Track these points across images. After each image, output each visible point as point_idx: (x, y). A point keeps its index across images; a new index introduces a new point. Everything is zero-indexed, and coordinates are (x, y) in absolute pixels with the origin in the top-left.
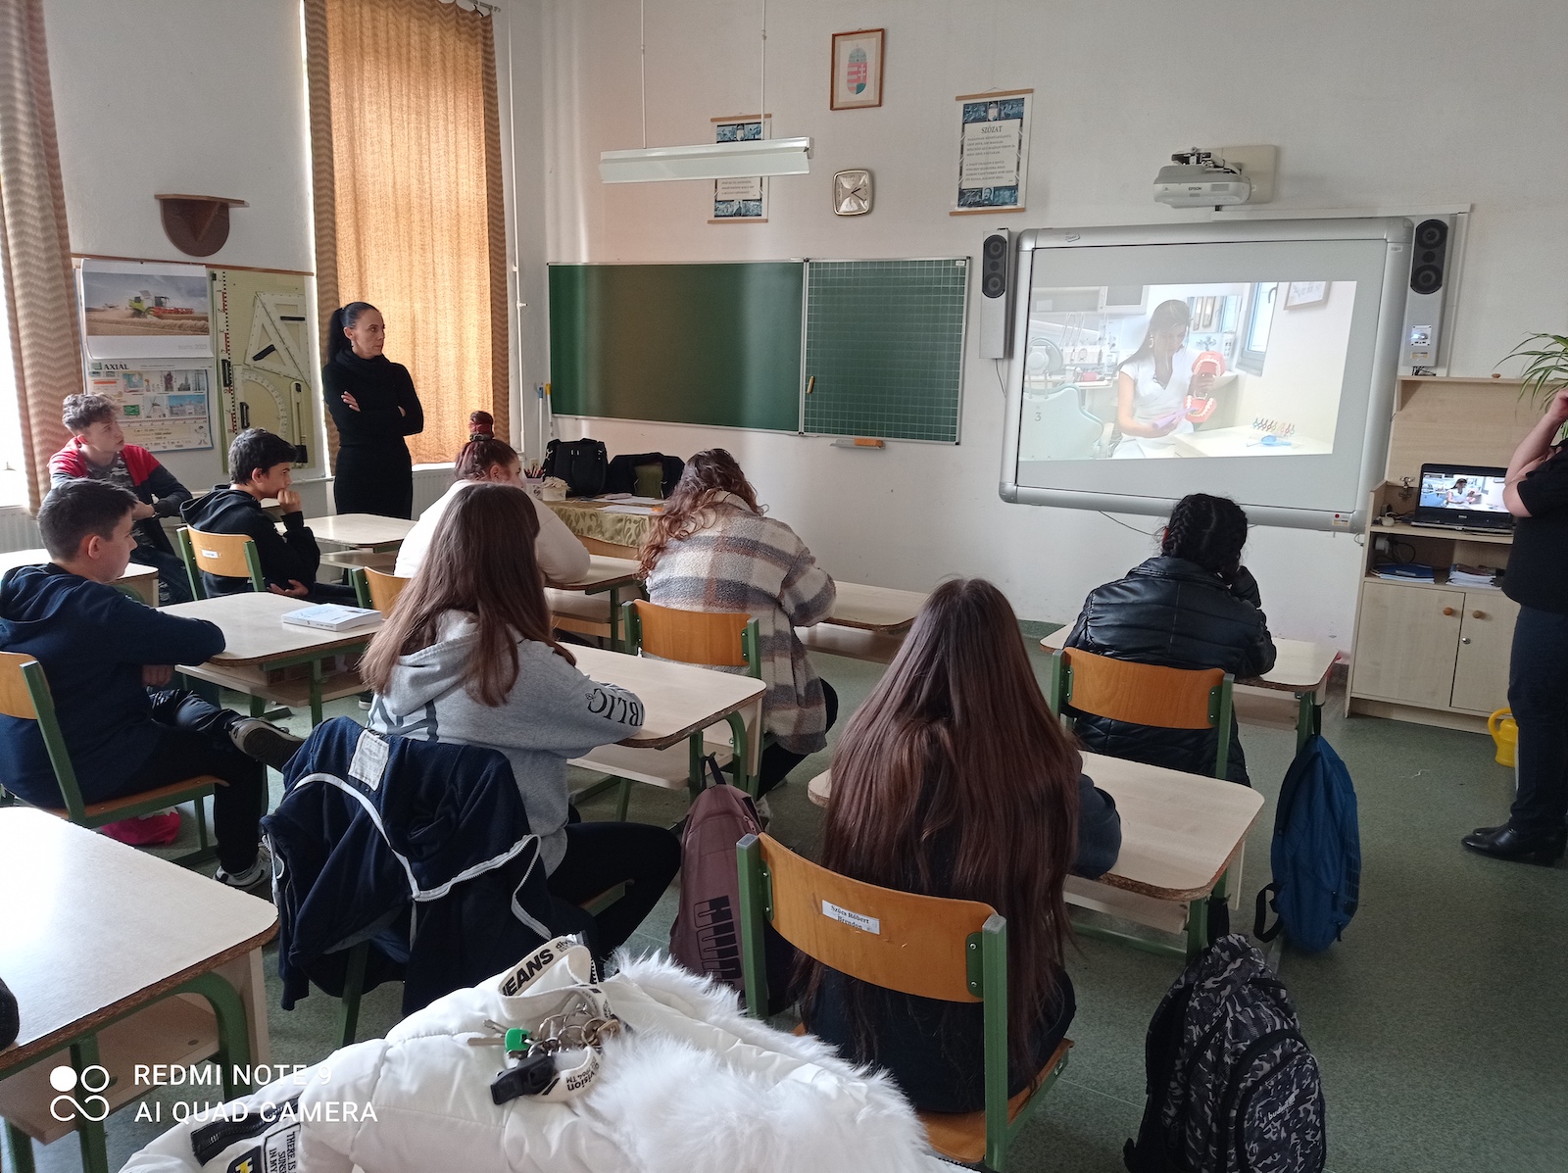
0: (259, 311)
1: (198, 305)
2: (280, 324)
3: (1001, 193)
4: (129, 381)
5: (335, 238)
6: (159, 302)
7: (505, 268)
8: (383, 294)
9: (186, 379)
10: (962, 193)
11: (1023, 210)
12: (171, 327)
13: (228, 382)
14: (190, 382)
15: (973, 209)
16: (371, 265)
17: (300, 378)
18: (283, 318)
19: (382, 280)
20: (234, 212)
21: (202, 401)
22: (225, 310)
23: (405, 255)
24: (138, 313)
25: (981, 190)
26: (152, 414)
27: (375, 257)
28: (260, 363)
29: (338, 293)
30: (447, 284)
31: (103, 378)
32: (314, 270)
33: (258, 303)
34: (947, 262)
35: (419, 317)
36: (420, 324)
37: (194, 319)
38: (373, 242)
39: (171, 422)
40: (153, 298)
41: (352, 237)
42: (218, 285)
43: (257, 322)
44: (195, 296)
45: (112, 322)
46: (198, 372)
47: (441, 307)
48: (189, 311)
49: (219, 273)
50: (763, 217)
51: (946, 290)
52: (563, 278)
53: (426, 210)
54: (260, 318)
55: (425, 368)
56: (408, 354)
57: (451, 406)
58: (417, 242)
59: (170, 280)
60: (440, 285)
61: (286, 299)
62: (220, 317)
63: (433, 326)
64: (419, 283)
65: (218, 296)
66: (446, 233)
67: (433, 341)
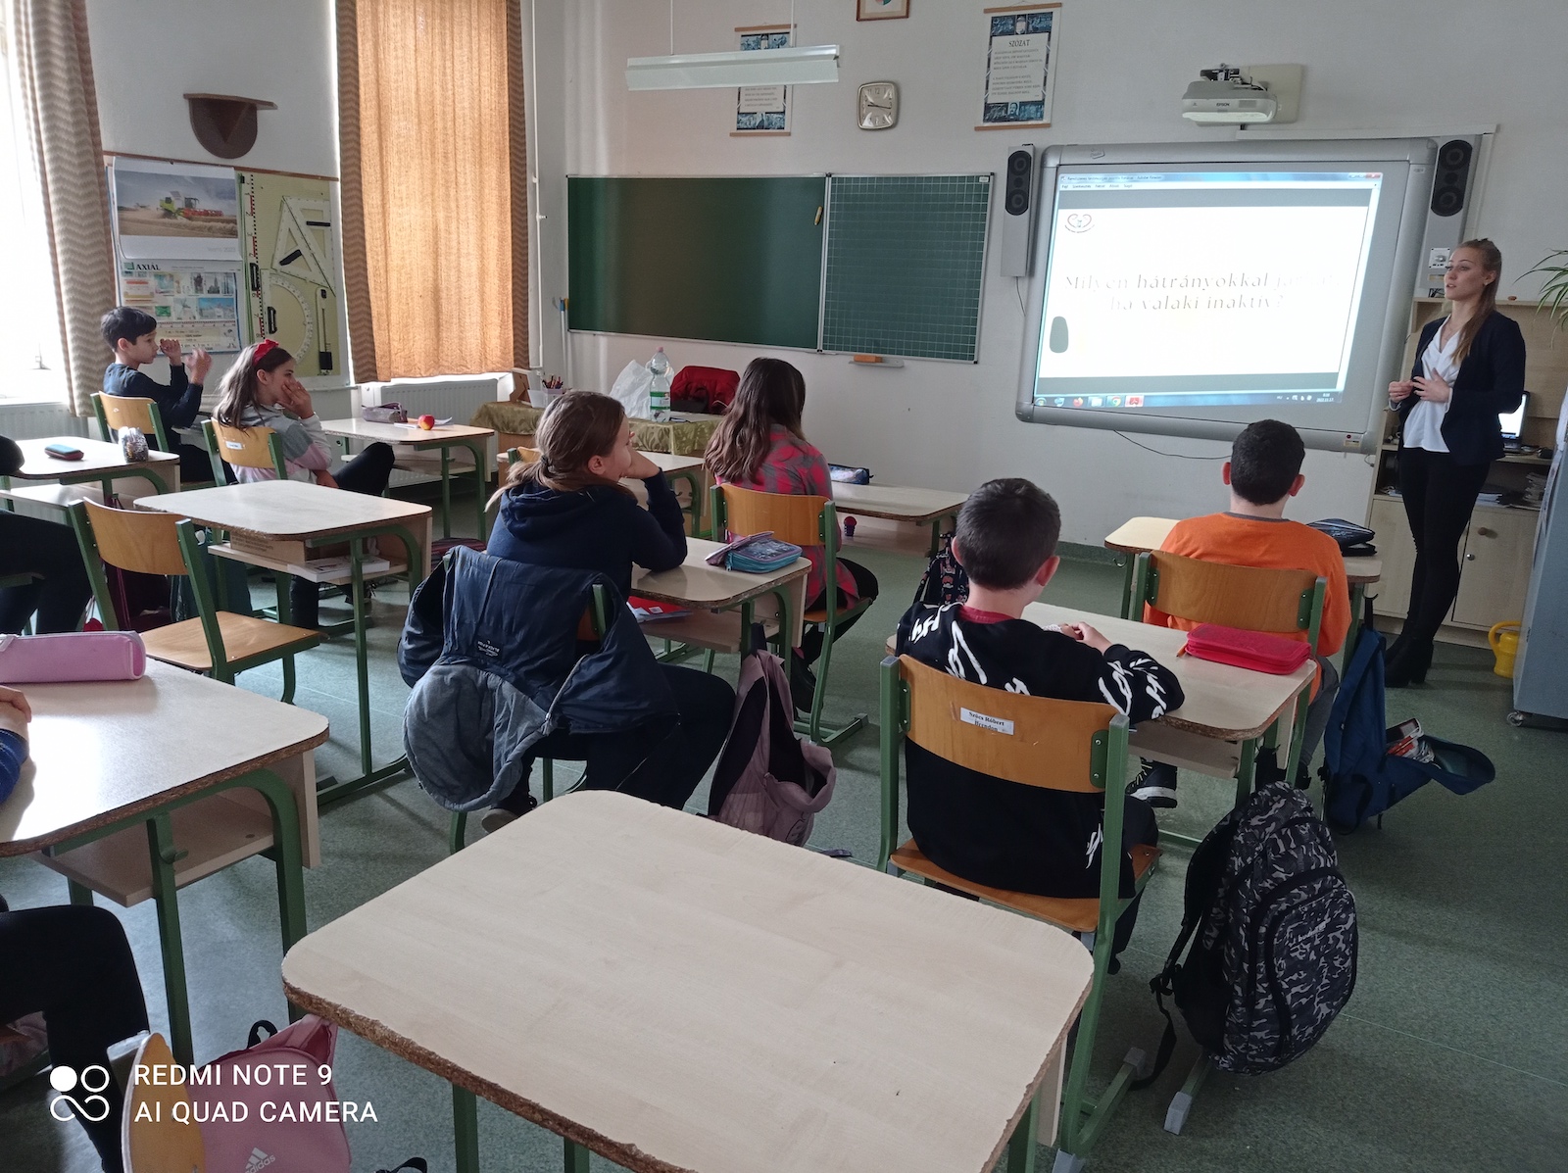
0: (286, 215)
1: (226, 208)
2: (305, 228)
3: (1027, 107)
4: (161, 282)
5: (359, 144)
6: (189, 203)
7: (526, 179)
8: (404, 201)
9: (216, 281)
10: (988, 107)
11: (1048, 126)
12: (200, 228)
13: (256, 287)
14: (219, 285)
15: (996, 124)
16: (392, 172)
17: (325, 284)
18: (308, 223)
19: (403, 187)
20: (262, 115)
21: (231, 305)
22: (253, 213)
23: (427, 162)
24: (168, 213)
25: (1006, 105)
26: (182, 316)
27: (397, 164)
28: (287, 268)
29: (361, 199)
30: (469, 193)
31: (135, 278)
32: (339, 176)
33: (285, 208)
34: (970, 178)
35: (442, 226)
36: (443, 234)
37: (223, 221)
38: (395, 149)
39: (201, 325)
40: (183, 199)
41: (376, 143)
42: (246, 188)
43: (284, 227)
44: (225, 198)
45: (142, 222)
46: (227, 275)
47: (463, 217)
48: (219, 214)
49: (246, 175)
50: (785, 130)
51: (968, 207)
52: (582, 191)
53: (450, 117)
54: (287, 222)
55: (448, 278)
56: (429, 263)
57: (473, 317)
58: (440, 150)
59: (199, 181)
60: (462, 194)
61: (312, 204)
62: (248, 221)
63: (455, 236)
64: (441, 192)
65: (246, 199)
66: (468, 141)
67: (455, 251)
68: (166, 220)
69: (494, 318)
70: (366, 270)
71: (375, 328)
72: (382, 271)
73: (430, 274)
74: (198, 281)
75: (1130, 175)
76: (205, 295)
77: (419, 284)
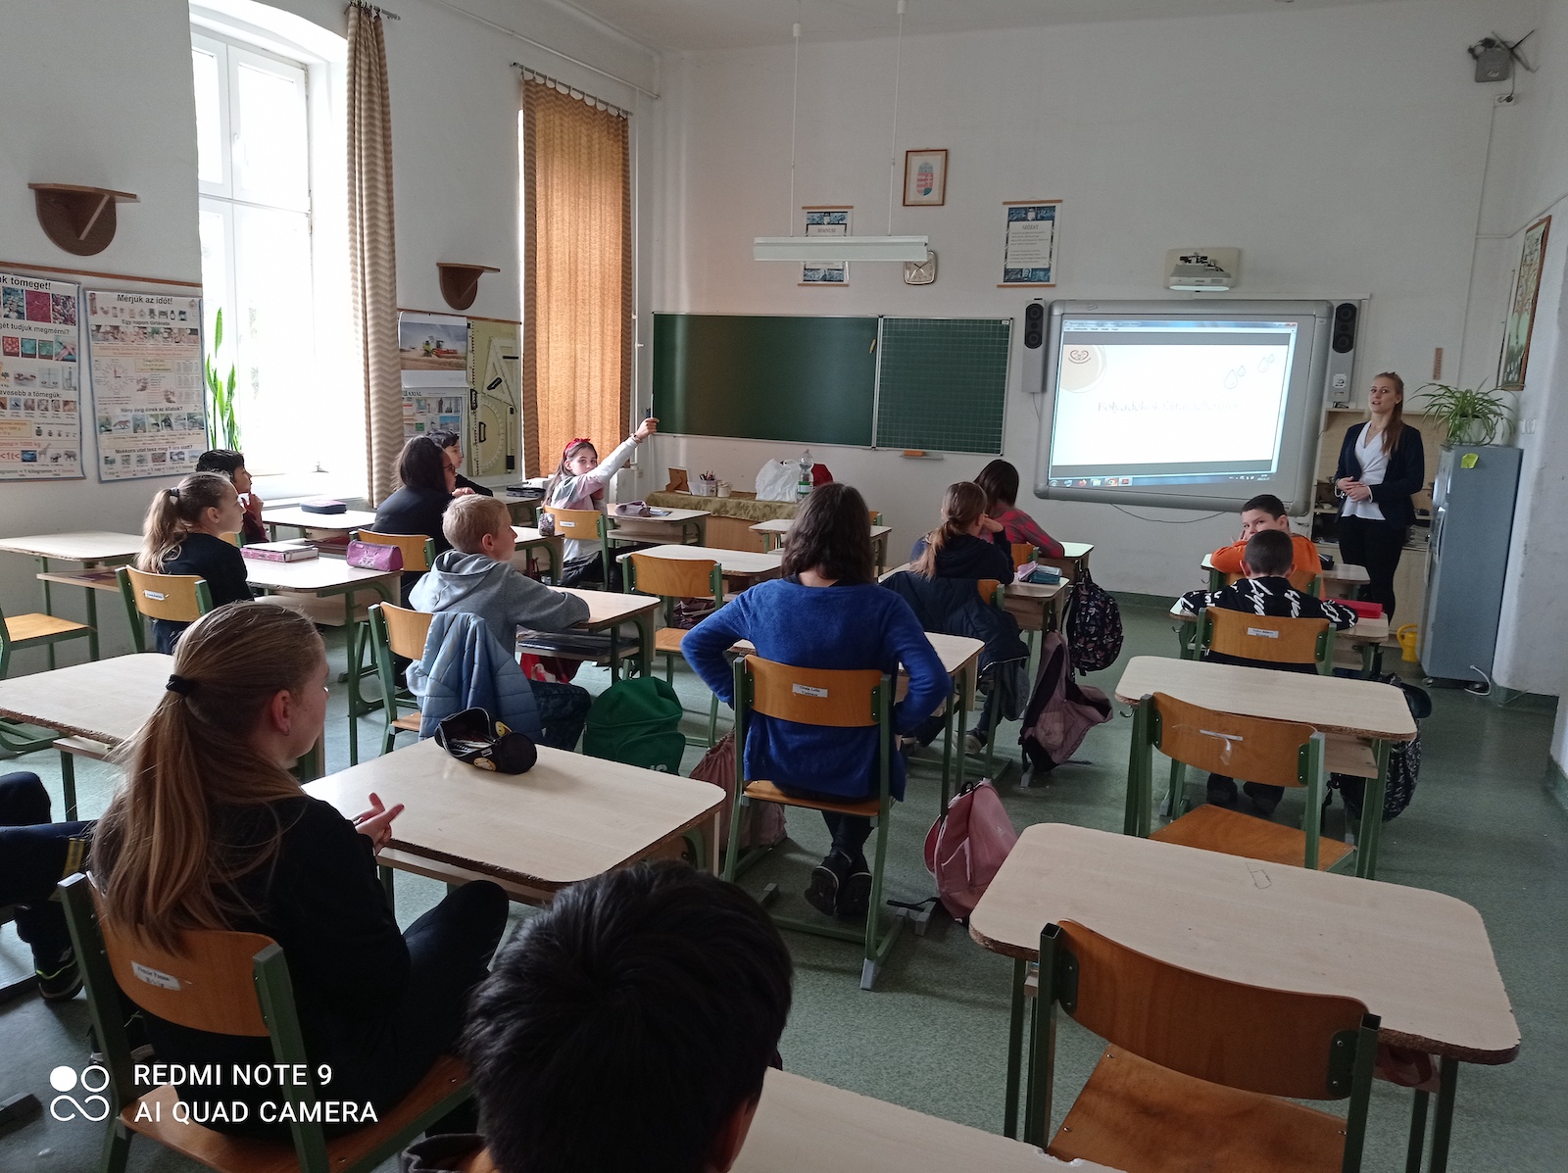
0: (492, 352)
1: (459, 347)
2: (503, 361)
3: (1037, 273)
5: (535, 295)
6: (439, 345)
7: (630, 317)
8: (559, 338)
9: (450, 404)
10: (1007, 270)
11: (1054, 286)
12: (447, 364)
13: (474, 407)
14: (452, 406)
15: (1014, 284)
17: (512, 404)
18: (505, 357)
19: (559, 328)
20: (483, 277)
22: (473, 351)
23: (573, 307)
24: (427, 353)
25: (1022, 269)
27: (556, 309)
28: (492, 392)
29: (535, 338)
30: (597, 329)
32: (522, 321)
33: (492, 346)
34: (995, 322)
35: (579, 356)
36: (579, 361)
37: (457, 358)
38: (556, 297)
40: (435, 341)
41: (545, 295)
42: (470, 332)
43: (491, 360)
44: (459, 340)
45: (413, 360)
46: (457, 399)
47: (592, 347)
48: (455, 352)
49: (471, 322)
50: (845, 282)
51: (994, 342)
52: (662, 324)
53: (587, 272)
54: (493, 357)
55: (581, 397)
56: (571, 384)
58: (580, 297)
59: (445, 328)
60: (593, 330)
61: (505, 342)
62: (470, 356)
63: (587, 363)
64: (580, 329)
65: (470, 339)
66: (598, 290)
67: (587, 374)
68: (426, 358)
70: (538, 392)
71: (540, 435)
72: (546, 395)
74: (441, 403)
75: (1116, 322)
76: (445, 414)
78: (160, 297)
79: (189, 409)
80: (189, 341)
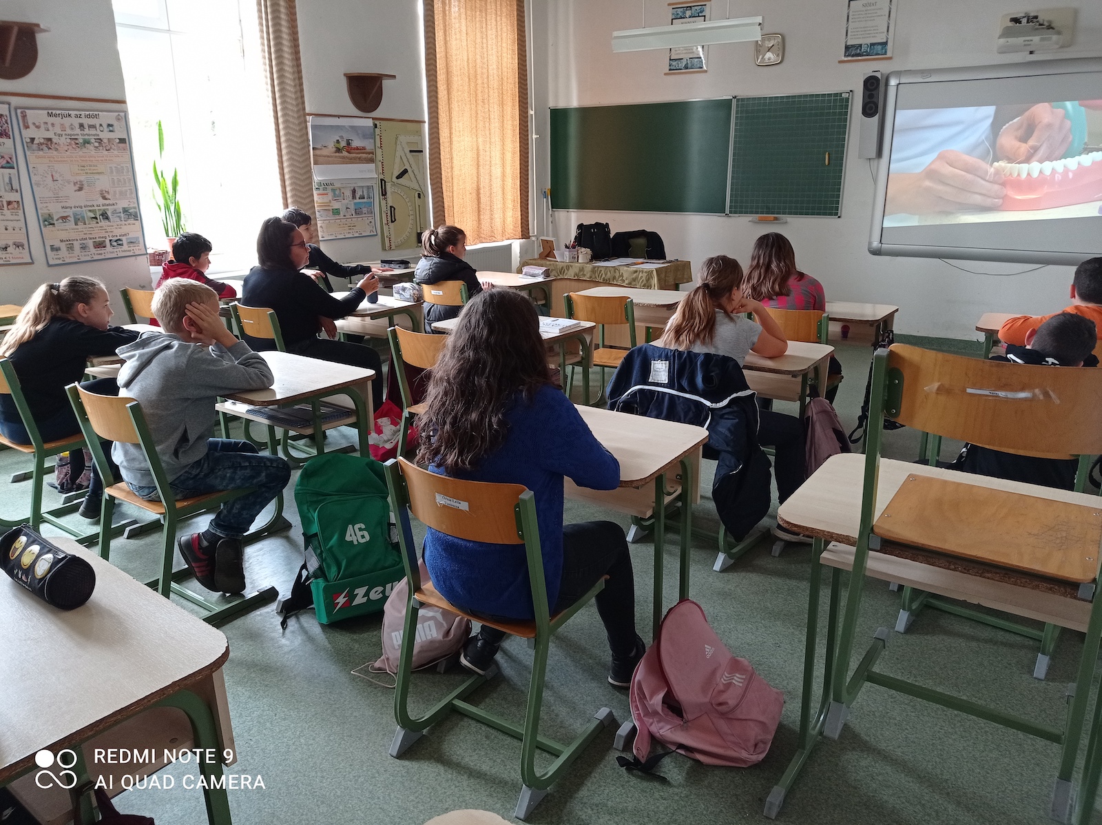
0: (399, 147)
1: (368, 144)
2: (409, 155)
3: (875, 47)
4: (335, 194)
5: (437, 98)
6: (348, 143)
7: (527, 112)
8: (462, 133)
9: (363, 192)
10: (847, 47)
11: (890, 58)
12: (355, 158)
13: (384, 194)
14: (365, 194)
15: (854, 58)
16: (454, 114)
17: (420, 190)
18: (411, 151)
19: (461, 124)
20: (386, 83)
21: (371, 205)
22: (381, 147)
23: (473, 106)
24: (338, 150)
25: (861, 45)
26: (346, 214)
27: (457, 109)
28: (400, 180)
29: (439, 134)
30: (497, 124)
31: (321, 192)
32: (426, 120)
33: (398, 142)
34: (836, 95)
35: (481, 148)
36: (481, 152)
37: (367, 153)
38: (456, 99)
39: (356, 219)
40: (345, 140)
41: (446, 97)
42: (377, 131)
43: (398, 154)
44: (367, 138)
45: (325, 156)
46: (368, 187)
47: (493, 140)
48: (364, 148)
49: (377, 122)
50: (703, 68)
51: (834, 114)
52: (559, 117)
53: (485, 76)
54: (399, 153)
55: (484, 180)
56: (475, 172)
57: (498, 205)
58: (480, 98)
59: (354, 128)
60: (492, 125)
61: (412, 139)
62: (379, 152)
63: (488, 153)
64: (481, 125)
65: (378, 138)
66: (496, 90)
67: (488, 163)
68: (337, 154)
69: (510, 205)
70: (441, 179)
71: (446, 215)
72: (450, 179)
73: (476, 179)
76: (358, 200)
77: (470, 186)
78: (87, 113)
79: (123, 204)
80: (119, 148)
